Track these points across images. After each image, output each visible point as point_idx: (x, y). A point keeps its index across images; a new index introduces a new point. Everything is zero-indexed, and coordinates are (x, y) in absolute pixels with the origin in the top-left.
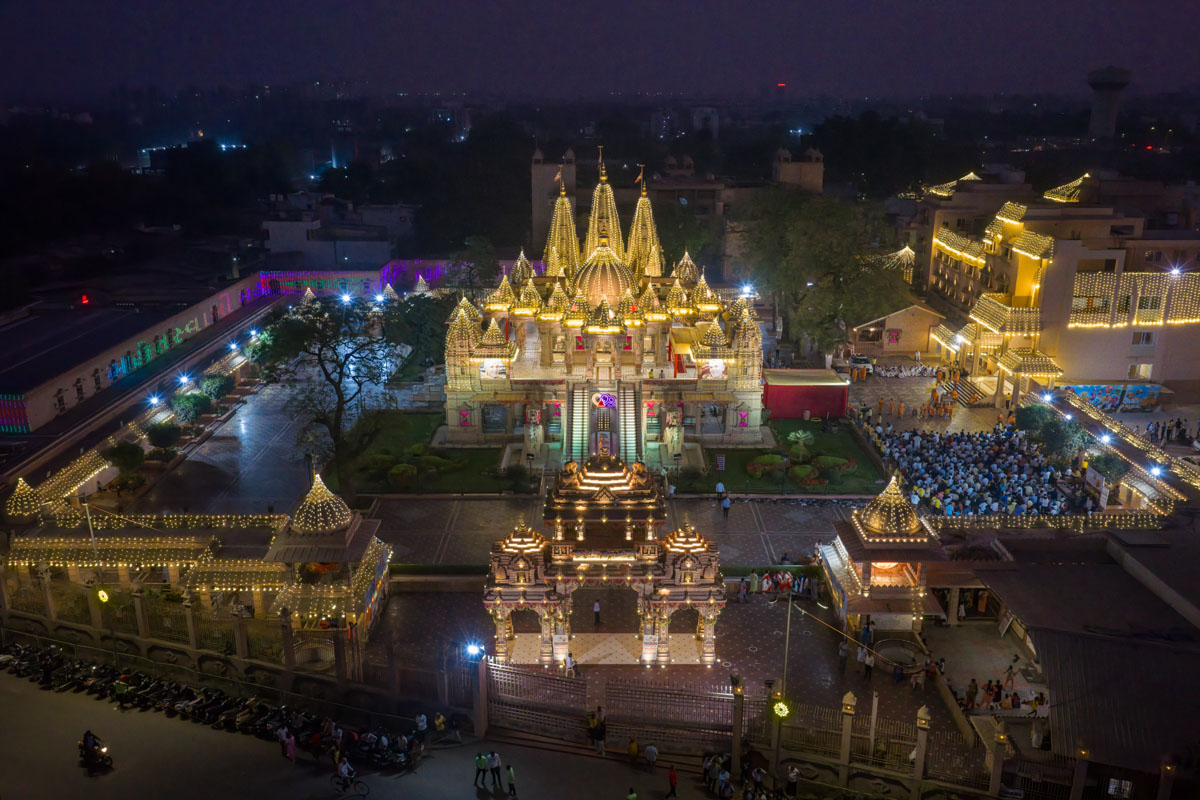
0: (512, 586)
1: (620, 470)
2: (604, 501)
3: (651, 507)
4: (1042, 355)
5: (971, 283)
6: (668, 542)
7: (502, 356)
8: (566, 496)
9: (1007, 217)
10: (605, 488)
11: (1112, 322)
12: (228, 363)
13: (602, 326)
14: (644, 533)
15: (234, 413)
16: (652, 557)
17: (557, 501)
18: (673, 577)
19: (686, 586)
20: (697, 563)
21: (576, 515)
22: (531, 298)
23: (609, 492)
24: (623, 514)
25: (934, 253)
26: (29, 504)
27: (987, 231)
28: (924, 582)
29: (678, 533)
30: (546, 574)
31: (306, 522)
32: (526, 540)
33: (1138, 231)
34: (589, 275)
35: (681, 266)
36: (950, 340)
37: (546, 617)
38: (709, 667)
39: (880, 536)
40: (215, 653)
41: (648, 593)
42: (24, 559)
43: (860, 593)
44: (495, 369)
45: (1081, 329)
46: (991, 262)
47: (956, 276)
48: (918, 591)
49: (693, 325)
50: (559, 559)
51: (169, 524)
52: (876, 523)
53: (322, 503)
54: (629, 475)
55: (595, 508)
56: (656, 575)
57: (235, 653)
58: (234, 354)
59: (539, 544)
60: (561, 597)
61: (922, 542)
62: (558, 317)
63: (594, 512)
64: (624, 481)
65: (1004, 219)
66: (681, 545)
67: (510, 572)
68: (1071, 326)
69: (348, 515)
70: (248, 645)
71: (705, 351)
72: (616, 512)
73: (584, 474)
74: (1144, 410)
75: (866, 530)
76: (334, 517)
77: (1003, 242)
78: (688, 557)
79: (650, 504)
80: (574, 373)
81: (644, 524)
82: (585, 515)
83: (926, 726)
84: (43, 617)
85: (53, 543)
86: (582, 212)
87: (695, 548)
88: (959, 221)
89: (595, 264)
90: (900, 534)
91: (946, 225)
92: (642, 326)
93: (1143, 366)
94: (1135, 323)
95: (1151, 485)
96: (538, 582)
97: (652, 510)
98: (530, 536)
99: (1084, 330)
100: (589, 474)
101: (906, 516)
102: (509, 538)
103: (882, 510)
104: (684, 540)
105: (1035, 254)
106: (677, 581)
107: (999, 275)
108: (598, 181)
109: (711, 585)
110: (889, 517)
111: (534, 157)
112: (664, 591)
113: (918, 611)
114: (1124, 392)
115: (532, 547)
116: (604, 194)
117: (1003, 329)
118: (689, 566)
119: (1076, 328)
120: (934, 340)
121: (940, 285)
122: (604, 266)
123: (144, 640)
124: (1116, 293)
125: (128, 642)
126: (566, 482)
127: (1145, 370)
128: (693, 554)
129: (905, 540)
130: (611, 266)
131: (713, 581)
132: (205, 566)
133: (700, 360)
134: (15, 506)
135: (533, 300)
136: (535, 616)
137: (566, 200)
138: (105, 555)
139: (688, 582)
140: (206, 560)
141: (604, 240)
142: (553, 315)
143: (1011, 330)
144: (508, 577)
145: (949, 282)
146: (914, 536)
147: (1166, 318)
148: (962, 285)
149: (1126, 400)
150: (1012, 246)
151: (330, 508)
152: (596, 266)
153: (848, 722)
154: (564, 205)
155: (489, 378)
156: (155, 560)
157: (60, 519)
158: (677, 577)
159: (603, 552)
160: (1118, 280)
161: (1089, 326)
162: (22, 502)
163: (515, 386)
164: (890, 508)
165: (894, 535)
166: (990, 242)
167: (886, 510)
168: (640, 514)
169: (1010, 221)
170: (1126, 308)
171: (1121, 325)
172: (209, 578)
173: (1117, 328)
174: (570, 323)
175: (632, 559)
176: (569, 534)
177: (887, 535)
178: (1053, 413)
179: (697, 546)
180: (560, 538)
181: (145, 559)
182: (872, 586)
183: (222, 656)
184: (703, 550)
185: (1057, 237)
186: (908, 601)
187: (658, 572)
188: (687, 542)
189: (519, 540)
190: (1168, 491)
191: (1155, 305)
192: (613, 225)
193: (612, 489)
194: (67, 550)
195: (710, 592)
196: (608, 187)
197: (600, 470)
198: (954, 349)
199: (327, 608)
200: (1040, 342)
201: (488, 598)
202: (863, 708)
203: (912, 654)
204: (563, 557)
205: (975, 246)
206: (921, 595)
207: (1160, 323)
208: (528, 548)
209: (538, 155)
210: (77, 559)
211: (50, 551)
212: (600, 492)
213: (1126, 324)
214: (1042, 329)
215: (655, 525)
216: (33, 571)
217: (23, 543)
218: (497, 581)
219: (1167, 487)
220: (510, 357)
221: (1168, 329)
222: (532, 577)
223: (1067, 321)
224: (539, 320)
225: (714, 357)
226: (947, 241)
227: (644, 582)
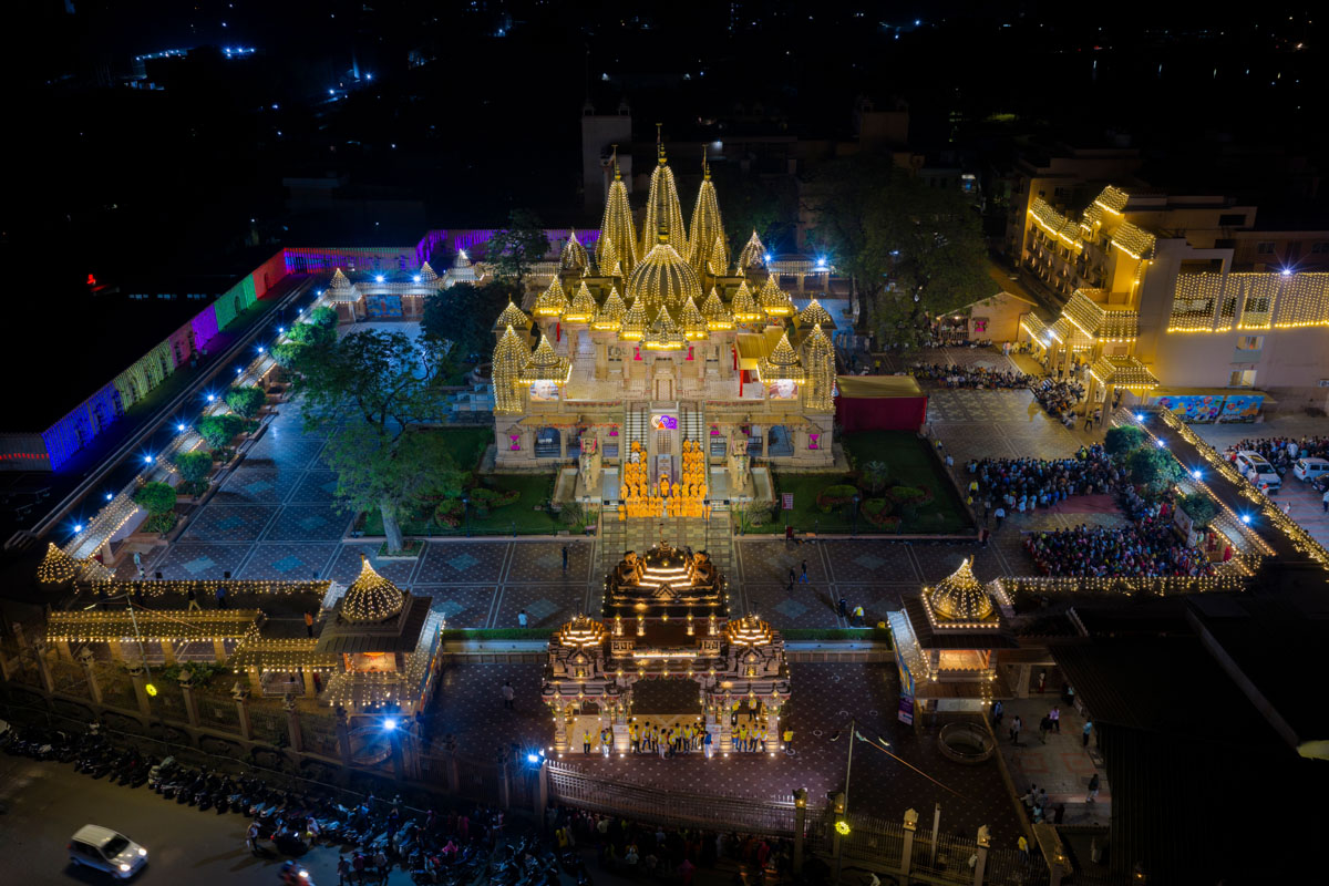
0: (570, 680)
1: (680, 564)
2: (665, 598)
3: (713, 604)
4: (1138, 363)
5: (1067, 267)
6: (731, 633)
7: (554, 378)
8: (626, 593)
9: (1107, 204)
10: (665, 585)
11: (1215, 325)
12: (256, 370)
13: (662, 342)
14: (707, 629)
15: (266, 428)
16: (715, 651)
17: (616, 598)
18: (736, 669)
19: (749, 679)
20: (760, 656)
21: (636, 614)
22: (584, 303)
23: (670, 589)
24: (684, 611)
25: (1028, 226)
26: (62, 570)
27: (1085, 215)
28: (994, 666)
29: (741, 624)
30: (606, 669)
31: (356, 611)
32: (584, 632)
33: (1250, 222)
34: (647, 277)
35: (749, 249)
36: (1041, 333)
37: (606, 709)
38: (773, 755)
39: (950, 621)
40: (270, 745)
41: (710, 685)
42: (63, 635)
43: (928, 676)
44: (546, 390)
45: (1181, 333)
46: (1088, 249)
47: (1051, 257)
48: (987, 675)
49: (761, 332)
50: (619, 654)
51: (210, 591)
52: (946, 607)
53: (372, 590)
54: (690, 568)
55: (655, 605)
56: (718, 670)
57: (290, 745)
58: (262, 358)
59: (598, 636)
60: (622, 690)
61: (993, 627)
62: (616, 326)
63: (655, 611)
64: (686, 577)
65: (1104, 206)
66: (744, 637)
67: (568, 666)
68: (1170, 330)
69: (399, 600)
70: (302, 736)
71: (773, 371)
72: (677, 610)
73: (644, 570)
74: (1244, 422)
75: (936, 615)
76: (385, 604)
77: (1102, 231)
78: (751, 651)
79: (712, 601)
80: (632, 388)
81: (707, 621)
82: (646, 614)
83: (986, 845)
84: (88, 701)
85: (92, 617)
86: (638, 199)
87: (758, 640)
88: (1057, 190)
89: (654, 264)
90: (971, 620)
91: (1042, 194)
92: (705, 338)
93: (1246, 372)
94: (1240, 327)
95: (1241, 533)
96: (598, 675)
97: (715, 607)
98: (588, 628)
99: (1185, 334)
100: (649, 570)
101: (977, 601)
102: (567, 629)
103: (952, 594)
104: (747, 631)
105: (1135, 252)
106: (740, 674)
107: (1095, 267)
108: (656, 163)
109: (775, 677)
110: (959, 602)
111: (585, 109)
112: (727, 684)
113: (987, 696)
114: (1224, 402)
115: (591, 640)
116: (663, 177)
117: (1096, 334)
118: (752, 660)
119: (1176, 333)
120: (1024, 329)
121: (1034, 262)
122: (664, 267)
123: (196, 730)
124: (1221, 294)
125: (181, 730)
126: (626, 578)
127: (1249, 377)
128: (756, 648)
129: (975, 626)
130: (672, 266)
131: (777, 673)
132: (253, 646)
133: (767, 381)
134: (48, 573)
135: (587, 305)
136: (596, 706)
137: (621, 184)
138: (147, 629)
139: (752, 675)
140: (253, 640)
141: (663, 238)
142: (609, 324)
143: (1106, 335)
144: (566, 671)
145: (1043, 261)
146: (985, 621)
147: (1274, 320)
148: (1057, 268)
149: (1226, 411)
150: (1110, 238)
151: (381, 595)
152: (655, 267)
153: (909, 837)
154: (618, 190)
155: (541, 399)
156: (199, 634)
157: (96, 586)
158: (740, 670)
159: (664, 650)
160: (1224, 281)
161: (1190, 330)
162: (54, 568)
163: (569, 408)
164: (961, 592)
165: (964, 621)
166: (1087, 228)
167: (955, 594)
168: (701, 612)
169: (1109, 208)
170: (1230, 310)
171: (1224, 329)
172: (258, 659)
173: (1221, 333)
174: (627, 335)
175: (694, 655)
176: (630, 630)
177: (957, 621)
178: (1145, 436)
179: (761, 638)
180: (619, 633)
181: (189, 635)
182: (940, 670)
183: (277, 748)
184: (767, 642)
185: (1159, 236)
186: (978, 684)
187: (720, 667)
188: (750, 634)
189: (578, 633)
190: (1257, 542)
191: (1263, 307)
192: (674, 213)
193: (672, 586)
194: (107, 624)
195: (774, 684)
196: (668, 170)
197: (662, 567)
198: (1044, 344)
199: (381, 696)
200: (1136, 349)
201: (547, 692)
202: (924, 824)
203: (980, 738)
204: (623, 652)
205: (1072, 225)
206: (991, 678)
207: (1268, 327)
208: (587, 642)
209: (588, 107)
210: (117, 635)
211: (90, 625)
212: (660, 589)
213: (1229, 328)
214: (1138, 334)
215: (717, 622)
216: (74, 647)
217: (61, 617)
218: (555, 675)
219: (1256, 537)
220: (563, 378)
221: (1275, 336)
222: (591, 671)
223: (1167, 325)
224: (594, 329)
225: (783, 377)
226: (1041, 213)
227: (706, 676)
